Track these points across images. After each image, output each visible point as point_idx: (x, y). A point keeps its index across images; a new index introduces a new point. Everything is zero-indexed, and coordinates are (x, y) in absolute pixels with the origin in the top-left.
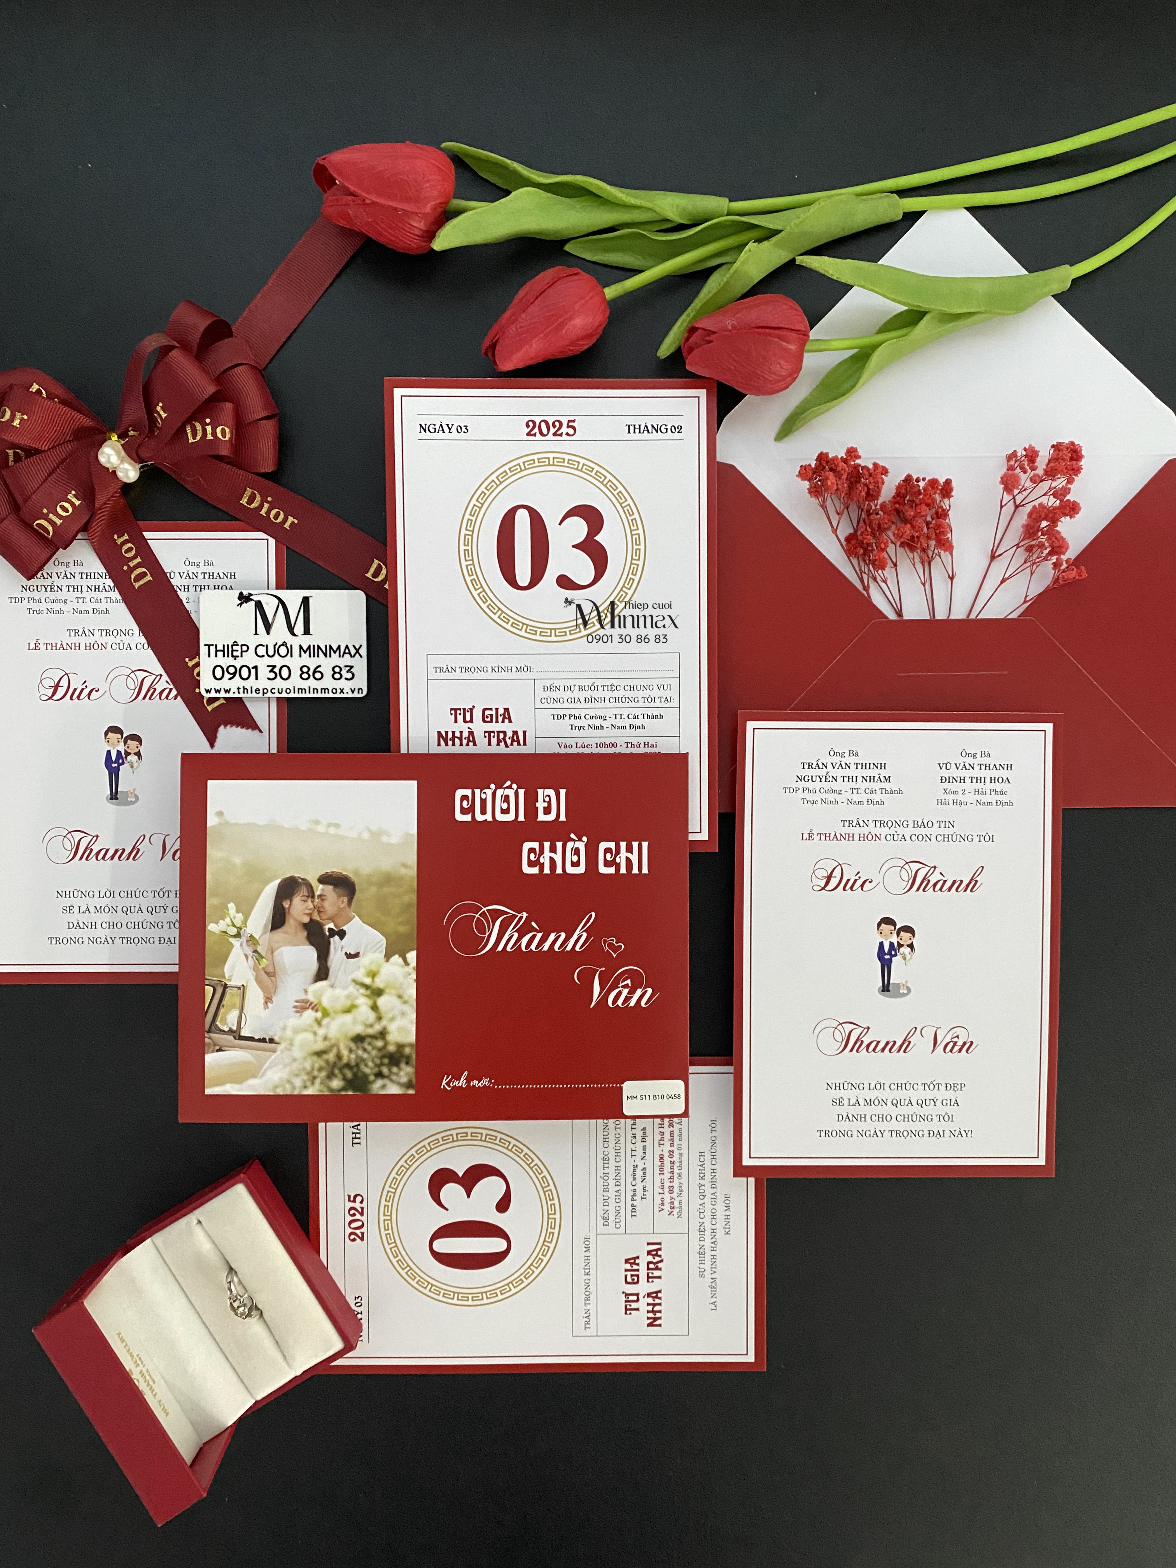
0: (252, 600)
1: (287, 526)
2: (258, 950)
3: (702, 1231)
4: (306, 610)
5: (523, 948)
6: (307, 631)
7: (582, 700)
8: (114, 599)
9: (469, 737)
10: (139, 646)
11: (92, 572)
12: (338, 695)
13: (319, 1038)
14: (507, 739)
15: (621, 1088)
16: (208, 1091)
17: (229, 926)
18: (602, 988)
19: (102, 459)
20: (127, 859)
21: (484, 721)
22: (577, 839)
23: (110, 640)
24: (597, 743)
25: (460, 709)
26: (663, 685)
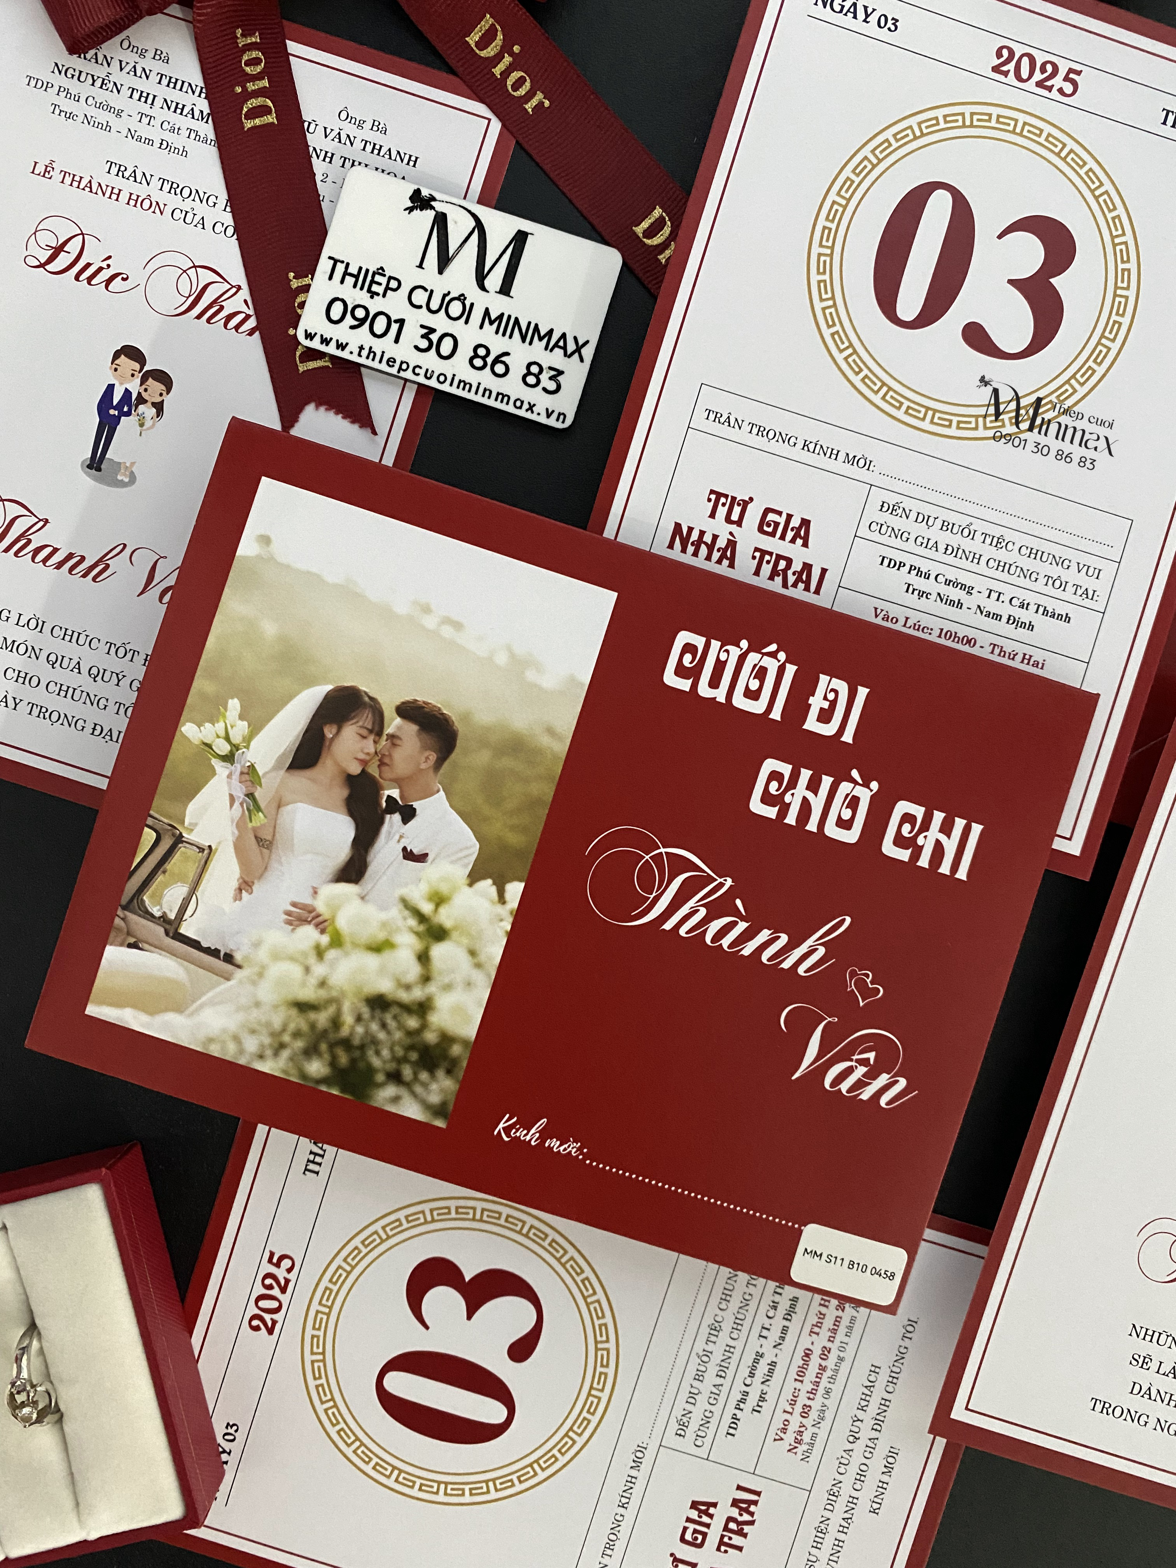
0: (433, 208)
1: (529, 105)
2: (257, 794)
3: (833, 1494)
4: (516, 254)
5: (708, 940)
6: (506, 289)
7: (941, 548)
8: (202, 136)
9: (725, 550)
10: (219, 228)
11: (181, 78)
12: (522, 413)
13: (313, 981)
14: (790, 573)
15: (801, 1232)
16: (91, 1010)
17: (218, 737)
18: (823, 1049)
20: (84, 576)
21: (761, 530)
22: (860, 782)
23: (173, 201)
24: (942, 630)
25: (726, 496)
26: (1089, 567)
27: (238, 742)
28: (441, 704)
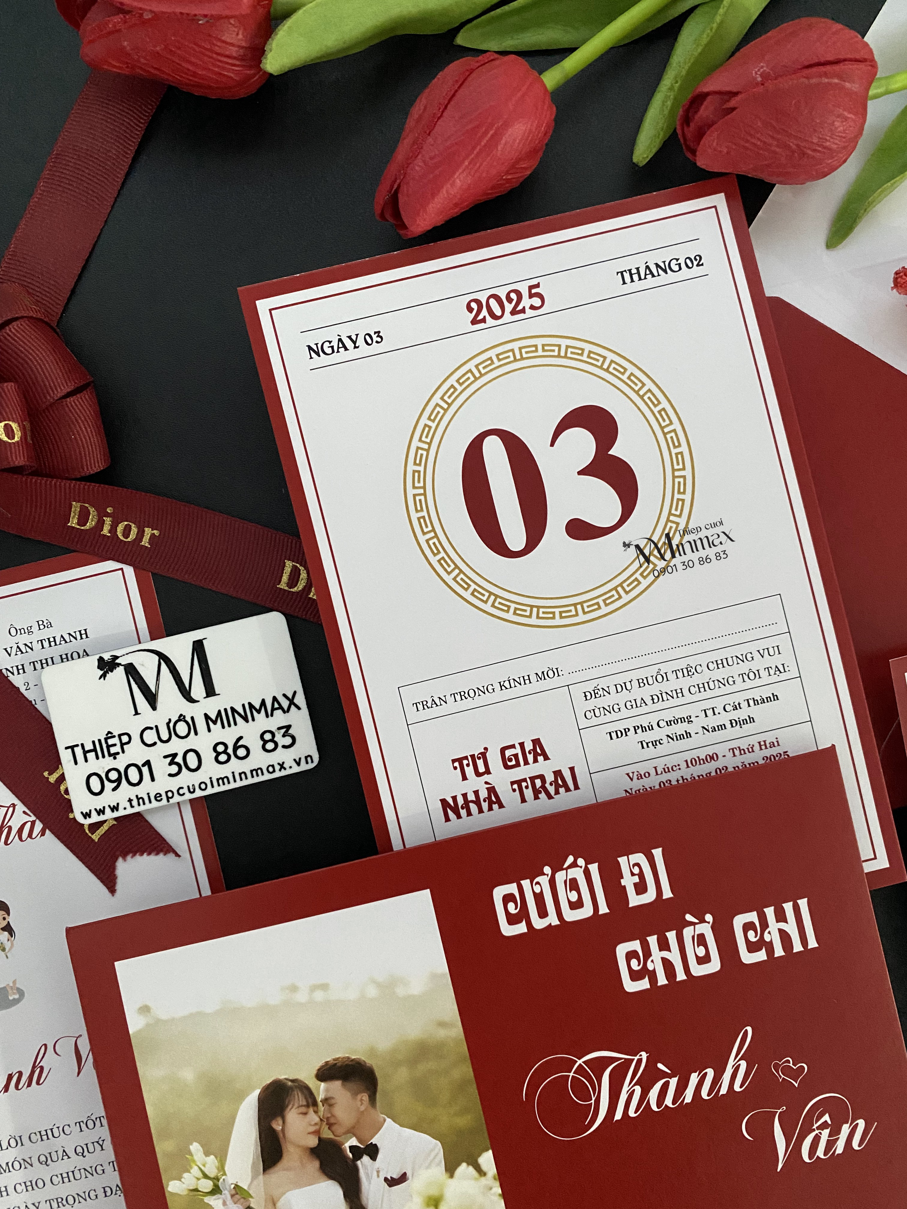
0: (119, 665)
1: (145, 542)
2: (252, 1205)
4: (202, 659)
5: (654, 1108)
6: (210, 692)
7: (649, 701)
9: (489, 797)
12: (277, 774)
14: (548, 785)
17: (198, 1179)
18: (788, 1136)
20: (29, 1085)
21: (507, 767)
22: (697, 921)
24: (686, 761)
25: (466, 758)
26: (768, 649)
27: (215, 1174)
28: (349, 1054)
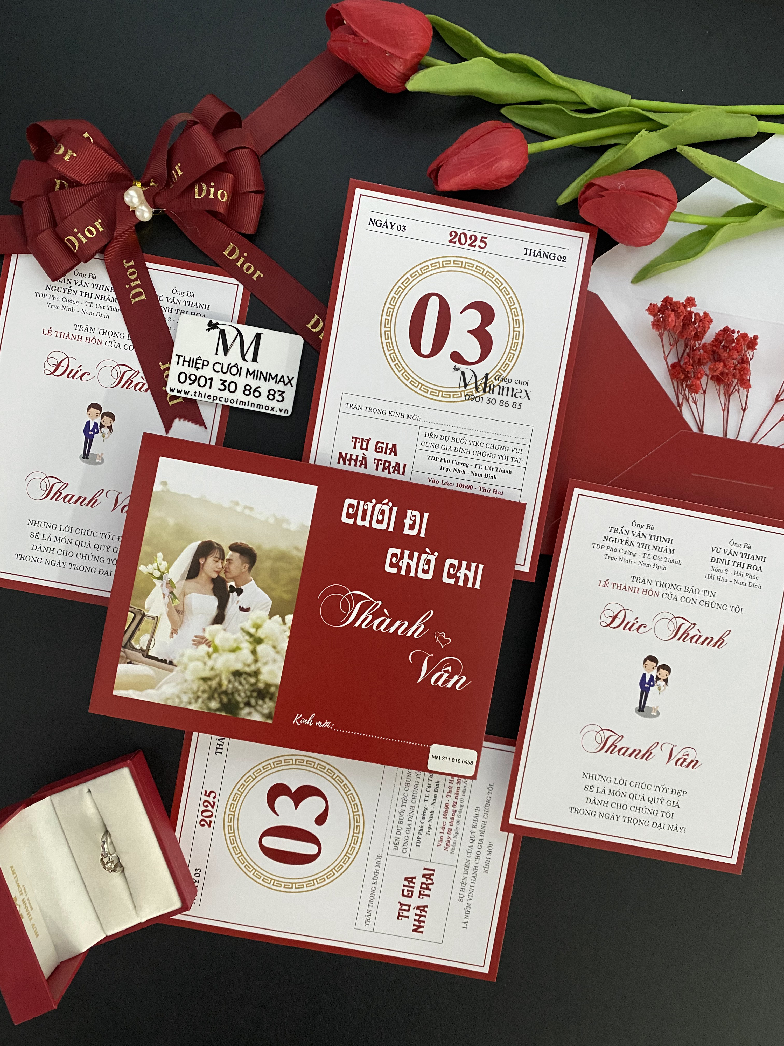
0: (218, 328)
1: (255, 277)
2: (174, 591)
3: (467, 867)
4: (257, 343)
5: (374, 629)
6: (255, 359)
7: (453, 449)
8: (114, 308)
9: (362, 461)
10: (126, 347)
11: (102, 284)
12: (269, 412)
13: (207, 668)
14: (391, 467)
15: (429, 749)
16: (115, 693)
18: (428, 669)
19: (127, 199)
20: (87, 505)
21: (376, 451)
22: (430, 553)
23: (105, 338)
24: (458, 484)
25: (359, 439)
26: (516, 449)
27: (164, 571)
28: (248, 543)
